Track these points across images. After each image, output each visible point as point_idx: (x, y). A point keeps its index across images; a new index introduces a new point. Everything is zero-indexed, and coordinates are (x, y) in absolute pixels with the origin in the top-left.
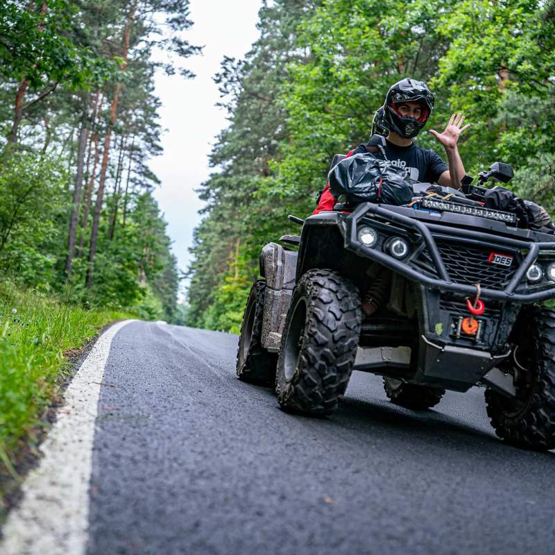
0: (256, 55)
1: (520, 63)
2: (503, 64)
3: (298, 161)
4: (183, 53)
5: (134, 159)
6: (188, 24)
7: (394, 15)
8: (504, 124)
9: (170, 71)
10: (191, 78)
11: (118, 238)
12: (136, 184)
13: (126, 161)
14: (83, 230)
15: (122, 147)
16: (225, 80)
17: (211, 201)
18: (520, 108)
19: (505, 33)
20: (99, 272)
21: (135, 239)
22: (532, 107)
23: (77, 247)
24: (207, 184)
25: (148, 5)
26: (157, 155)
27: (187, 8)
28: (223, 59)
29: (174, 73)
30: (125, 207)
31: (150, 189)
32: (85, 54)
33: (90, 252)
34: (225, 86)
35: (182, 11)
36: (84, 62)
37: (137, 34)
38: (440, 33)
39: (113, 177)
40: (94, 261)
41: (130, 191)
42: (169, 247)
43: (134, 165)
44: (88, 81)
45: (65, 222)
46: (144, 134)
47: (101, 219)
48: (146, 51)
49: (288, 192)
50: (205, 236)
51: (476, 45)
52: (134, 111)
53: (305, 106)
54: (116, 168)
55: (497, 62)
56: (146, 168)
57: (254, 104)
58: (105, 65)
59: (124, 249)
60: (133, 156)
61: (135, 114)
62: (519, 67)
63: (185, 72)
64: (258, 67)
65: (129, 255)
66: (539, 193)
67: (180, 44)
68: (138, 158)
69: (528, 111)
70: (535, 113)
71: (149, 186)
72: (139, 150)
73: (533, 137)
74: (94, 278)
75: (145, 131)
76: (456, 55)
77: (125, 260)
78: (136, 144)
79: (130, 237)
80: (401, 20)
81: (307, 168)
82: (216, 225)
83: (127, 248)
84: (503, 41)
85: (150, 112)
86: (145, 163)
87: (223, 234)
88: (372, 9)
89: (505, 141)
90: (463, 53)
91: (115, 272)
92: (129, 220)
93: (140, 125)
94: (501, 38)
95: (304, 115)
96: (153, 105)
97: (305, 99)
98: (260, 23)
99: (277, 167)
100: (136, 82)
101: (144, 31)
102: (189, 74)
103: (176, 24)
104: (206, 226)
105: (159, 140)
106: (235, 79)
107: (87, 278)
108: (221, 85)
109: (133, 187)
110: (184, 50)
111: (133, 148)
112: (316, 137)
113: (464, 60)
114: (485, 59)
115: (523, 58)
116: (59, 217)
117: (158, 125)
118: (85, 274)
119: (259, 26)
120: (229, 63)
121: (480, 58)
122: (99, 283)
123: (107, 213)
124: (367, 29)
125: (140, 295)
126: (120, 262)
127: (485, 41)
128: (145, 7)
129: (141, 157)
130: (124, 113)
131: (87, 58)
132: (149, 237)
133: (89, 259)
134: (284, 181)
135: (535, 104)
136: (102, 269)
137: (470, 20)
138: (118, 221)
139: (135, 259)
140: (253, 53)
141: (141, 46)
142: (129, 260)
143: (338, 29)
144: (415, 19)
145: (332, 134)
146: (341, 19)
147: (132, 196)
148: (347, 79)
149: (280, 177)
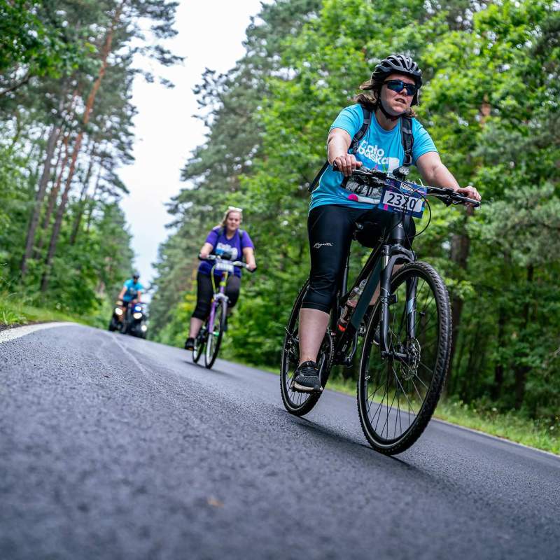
0: (239, 73)
1: (503, 98)
2: (486, 98)
3: (270, 178)
4: (165, 61)
5: (105, 167)
6: (171, 33)
7: (381, 39)
8: (482, 159)
9: (149, 79)
10: (171, 88)
11: (80, 243)
12: (104, 192)
13: (96, 167)
14: (43, 231)
15: (93, 153)
16: (204, 92)
17: (179, 216)
18: (500, 143)
19: (491, 66)
20: (56, 276)
21: (96, 247)
22: (513, 142)
23: (35, 248)
24: (177, 199)
25: (134, 9)
26: (128, 164)
27: (173, 18)
28: (204, 71)
29: (152, 82)
30: (90, 214)
31: (118, 198)
32: (54, 35)
33: (48, 255)
34: (204, 98)
35: (168, 19)
36: (53, 45)
37: (120, 38)
38: (426, 61)
39: (81, 181)
40: (52, 265)
41: (97, 198)
42: (133, 260)
43: (104, 172)
44: (56, 67)
45: (24, 221)
46: (118, 141)
47: (64, 223)
48: (128, 58)
49: (255, 208)
50: (169, 252)
51: (461, 76)
52: (109, 116)
53: (282, 122)
54: (86, 172)
55: (480, 95)
56: (116, 176)
57: (231, 120)
58: (74, 50)
59: (84, 256)
60: (104, 163)
61: (111, 121)
62: (502, 102)
63: (165, 82)
64: (240, 84)
65: (89, 262)
66: (513, 227)
67: (162, 52)
68: (109, 165)
69: (508, 146)
70: (514, 149)
71: (117, 195)
72: (110, 157)
73: (511, 174)
74: (49, 282)
75: (119, 138)
76: (439, 84)
77: (84, 267)
78: (108, 151)
79: (92, 245)
80: (387, 44)
81: (278, 185)
82: (181, 242)
83: (88, 255)
84: (489, 75)
85: (126, 120)
86: (115, 171)
87: (188, 251)
88: (360, 32)
89: (482, 175)
90: (447, 83)
91: (72, 278)
92: (92, 227)
93: (114, 131)
94: (487, 72)
95: (279, 131)
96: (129, 113)
97: (282, 116)
98: (247, 40)
99: (247, 183)
100: (114, 87)
101: (127, 36)
102: (168, 84)
103: (160, 32)
104: (172, 243)
105: (131, 149)
106: (215, 93)
107: (43, 282)
108: (199, 97)
109: (101, 194)
110: (166, 59)
111: (104, 155)
112: (291, 155)
113: (448, 89)
114: (469, 92)
115: (508, 94)
116: (18, 215)
117: (132, 135)
118: (40, 277)
119: (245, 43)
120: (209, 75)
121: (464, 89)
122: (54, 287)
123: (71, 218)
124: (352, 50)
125: (96, 304)
126: (79, 268)
127: (470, 73)
128: (131, 11)
129: (112, 164)
130: (99, 118)
131: (57, 40)
132: (112, 247)
133: (46, 262)
134: (252, 197)
135: (516, 140)
136: (58, 274)
137: (457, 50)
138: (82, 227)
139: (95, 268)
140: (236, 70)
141: (123, 52)
142: (88, 268)
143: (323, 49)
144: (402, 45)
145: (307, 154)
146: (327, 39)
147: (99, 203)
148: (327, 98)
149: (249, 194)
